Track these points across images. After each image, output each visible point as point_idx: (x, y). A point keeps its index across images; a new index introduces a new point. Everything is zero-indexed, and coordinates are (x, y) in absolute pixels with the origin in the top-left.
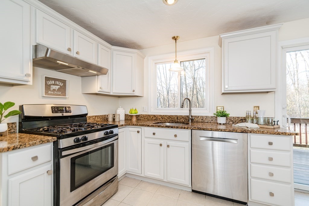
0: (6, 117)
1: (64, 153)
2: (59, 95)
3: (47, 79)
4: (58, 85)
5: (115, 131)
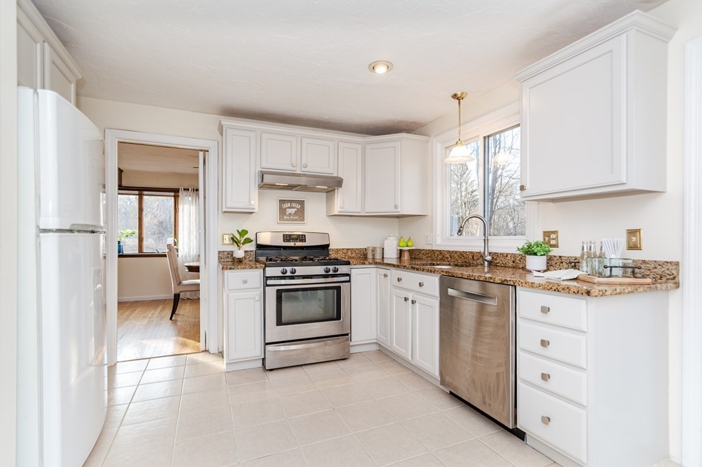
0: (244, 244)
1: (269, 282)
2: (296, 220)
3: (282, 202)
4: (294, 208)
5: (343, 269)
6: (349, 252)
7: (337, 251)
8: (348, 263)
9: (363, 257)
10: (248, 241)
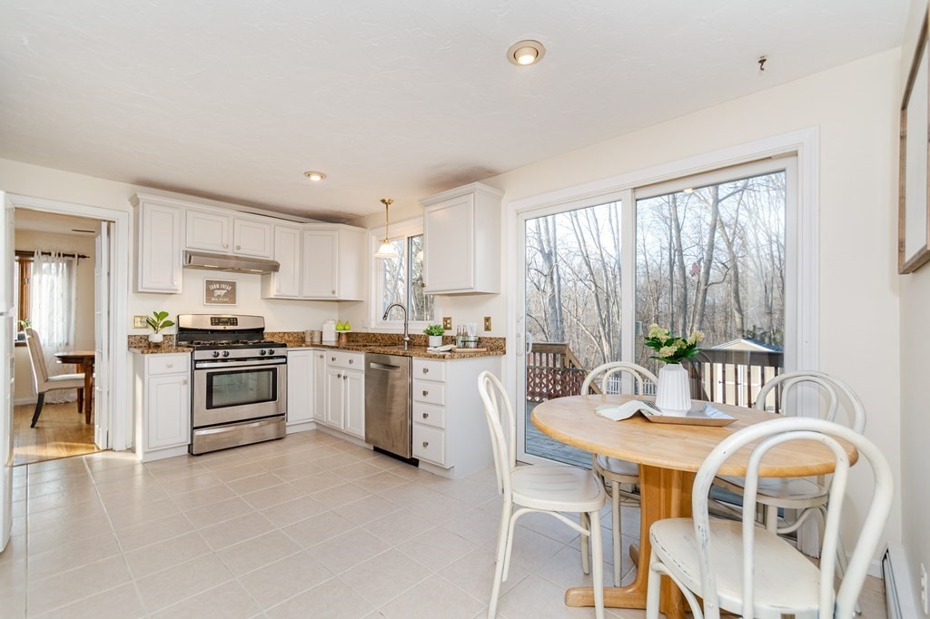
0: (162, 327)
1: (198, 365)
2: (226, 302)
3: (209, 283)
4: (224, 289)
5: (278, 351)
6: (286, 337)
7: (273, 334)
8: (284, 346)
9: (300, 340)
10: (169, 324)
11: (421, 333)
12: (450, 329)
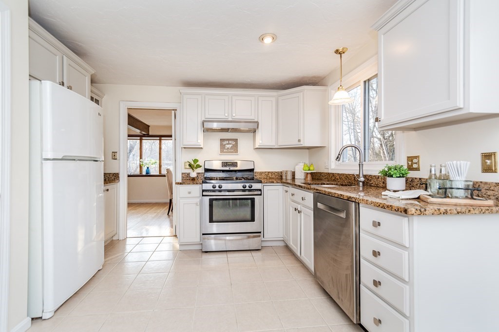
0: (196, 168)
1: (206, 193)
2: (232, 152)
3: (222, 140)
4: (231, 144)
5: (256, 186)
6: (270, 174)
7: (261, 173)
8: (261, 182)
9: (279, 178)
10: (200, 166)
11: (376, 173)
12: (418, 169)
